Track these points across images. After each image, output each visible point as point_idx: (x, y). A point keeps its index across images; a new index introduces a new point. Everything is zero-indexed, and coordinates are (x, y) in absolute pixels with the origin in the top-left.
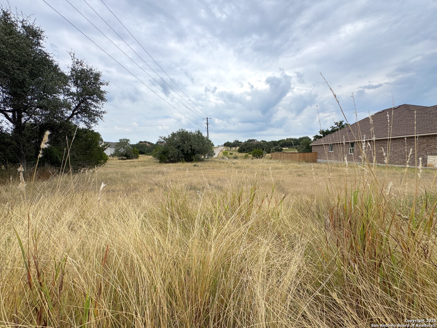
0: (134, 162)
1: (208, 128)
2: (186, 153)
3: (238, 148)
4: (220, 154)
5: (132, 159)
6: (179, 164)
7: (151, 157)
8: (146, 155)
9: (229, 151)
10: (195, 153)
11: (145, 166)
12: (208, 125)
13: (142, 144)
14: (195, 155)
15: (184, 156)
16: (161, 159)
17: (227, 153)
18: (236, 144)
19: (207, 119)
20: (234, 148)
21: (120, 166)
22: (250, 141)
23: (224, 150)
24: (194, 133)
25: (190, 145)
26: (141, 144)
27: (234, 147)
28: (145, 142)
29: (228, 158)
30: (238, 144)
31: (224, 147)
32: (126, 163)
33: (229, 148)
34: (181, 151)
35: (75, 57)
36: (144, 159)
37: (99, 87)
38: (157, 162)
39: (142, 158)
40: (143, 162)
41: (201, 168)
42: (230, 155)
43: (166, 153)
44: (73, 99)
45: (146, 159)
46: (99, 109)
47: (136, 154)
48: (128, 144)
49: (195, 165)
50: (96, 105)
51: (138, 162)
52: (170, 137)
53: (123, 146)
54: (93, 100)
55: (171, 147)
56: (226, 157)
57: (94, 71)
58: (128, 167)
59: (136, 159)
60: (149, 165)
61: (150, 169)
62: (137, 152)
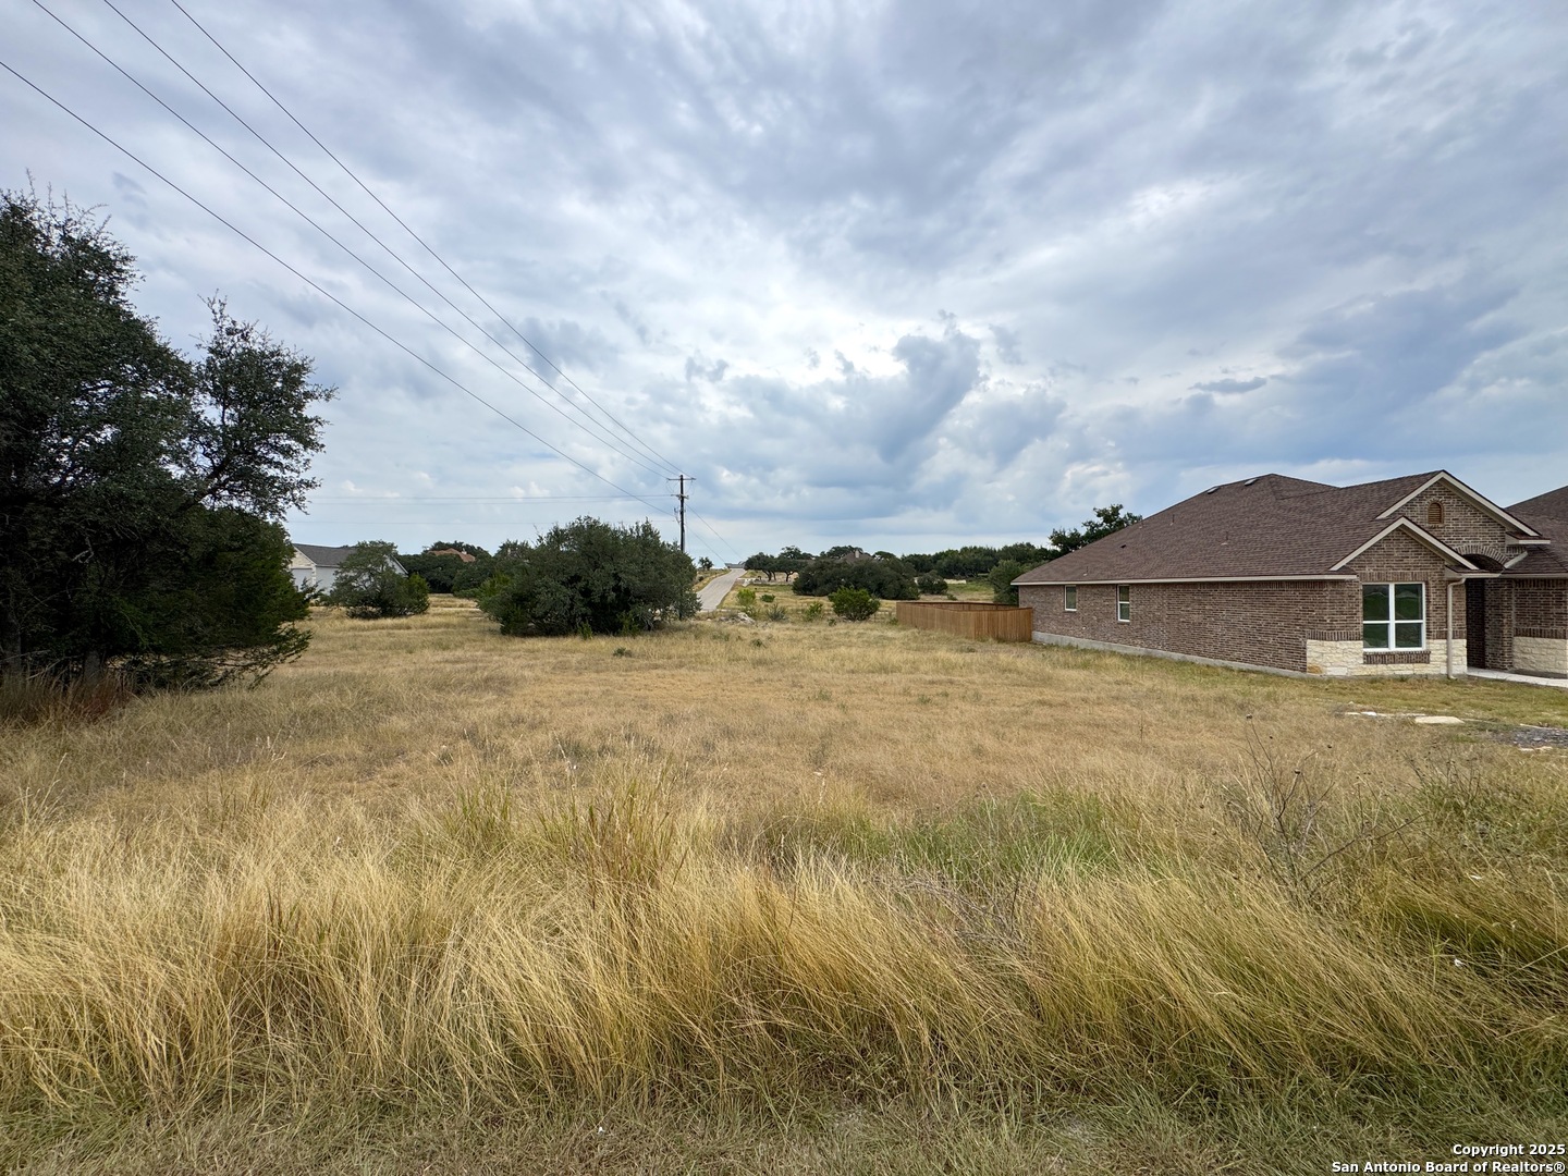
0: (409, 628)
1: (682, 513)
2: (597, 600)
3: (794, 576)
4: (729, 600)
5: (401, 615)
7: (471, 606)
8: (455, 596)
9: (762, 585)
10: (632, 603)
11: (446, 648)
12: (682, 502)
13: (446, 556)
14: (628, 609)
15: (589, 612)
16: (506, 619)
17: (754, 597)
18: (790, 561)
19: (682, 479)
20: (780, 577)
21: (354, 647)
22: (838, 551)
23: (747, 581)
24: (631, 530)
25: (614, 575)
26: (440, 556)
27: (780, 570)
28: (458, 546)
29: (754, 616)
30: (795, 564)
31: (744, 571)
32: (377, 633)
33: (764, 577)
34: (583, 594)
35: (225, 313)
36: (445, 614)
37: (299, 407)
38: (492, 632)
39: (440, 610)
40: (443, 629)
41: (637, 664)
42: (763, 604)
43: (526, 599)
44: (209, 446)
45: (453, 614)
46: (294, 474)
47: (419, 597)
48: (388, 560)
49: (620, 652)
50: (284, 462)
51: (422, 631)
52: (543, 545)
53: (369, 570)
54: (275, 448)
55: (545, 578)
56: (744, 611)
57: (287, 359)
58: (382, 653)
59: (416, 613)
60: (460, 645)
61: (463, 662)
62: (421, 586)
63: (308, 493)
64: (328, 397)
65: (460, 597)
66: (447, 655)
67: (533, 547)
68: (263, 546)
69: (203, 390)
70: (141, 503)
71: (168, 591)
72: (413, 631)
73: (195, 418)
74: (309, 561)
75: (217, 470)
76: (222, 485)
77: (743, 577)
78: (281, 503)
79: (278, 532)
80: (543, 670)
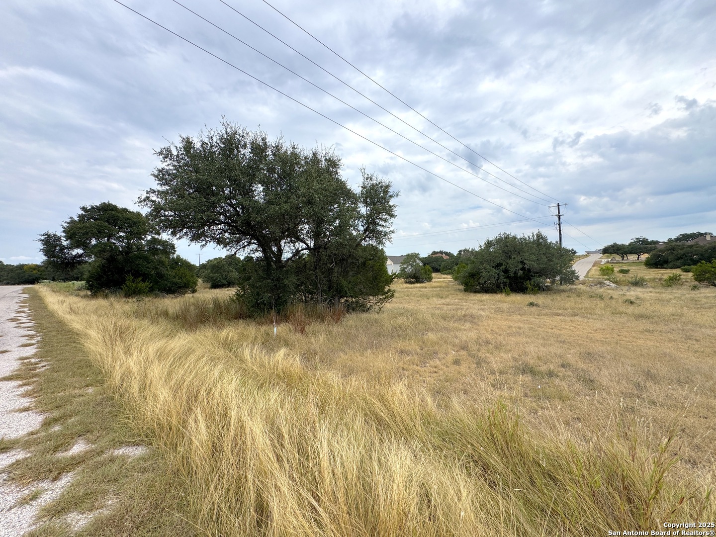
0: (426, 288)
1: (559, 225)
2: (512, 275)
3: (644, 257)
4: (592, 272)
5: (423, 282)
6: (498, 297)
7: (449, 278)
8: (442, 274)
9: (617, 263)
10: (532, 276)
11: (442, 298)
12: (559, 218)
13: (437, 257)
14: (530, 280)
15: (508, 281)
16: (466, 284)
17: (613, 271)
18: (640, 246)
19: (559, 206)
20: (632, 257)
21: (408, 296)
23: (604, 261)
24: (529, 237)
25: (521, 262)
26: (435, 257)
27: (631, 253)
28: (441, 252)
29: (616, 282)
30: (645, 248)
31: (602, 255)
32: (415, 290)
33: (618, 258)
34: (503, 272)
35: (365, 172)
36: (439, 282)
37: (388, 202)
38: (460, 290)
39: (437, 280)
40: (438, 289)
41: (544, 312)
42: (621, 275)
43: (474, 275)
44: (363, 222)
45: (442, 282)
46: (388, 229)
47: (429, 275)
48: (417, 260)
49: (532, 304)
50: (384, 224)
51: (431, 289)
52: (481, 249)
53: (411, 264)
54: (381, 219)
55: (484, 265)
56: (608, 280)
57: (384, 184)
58: (418, 299)
59: (428, 281)
60: (447, 297)
61: (450, 305)
62: (429, 270)
63: (393, 236)
64: (397, 195)
65: (444, 274)
66: (443, 301)
67: (477, 250)
68: (379, 258)
69: (361, 202)
70: (346, 245)
71: (354, 276)
72: (428, 289)
73: (358, 213)
74: (391, 262)
75: (366, 231)
76: (367, 236)
77: (600, 258)
78: (384, 240)
79: (382, 251)
80: (490, 312)
